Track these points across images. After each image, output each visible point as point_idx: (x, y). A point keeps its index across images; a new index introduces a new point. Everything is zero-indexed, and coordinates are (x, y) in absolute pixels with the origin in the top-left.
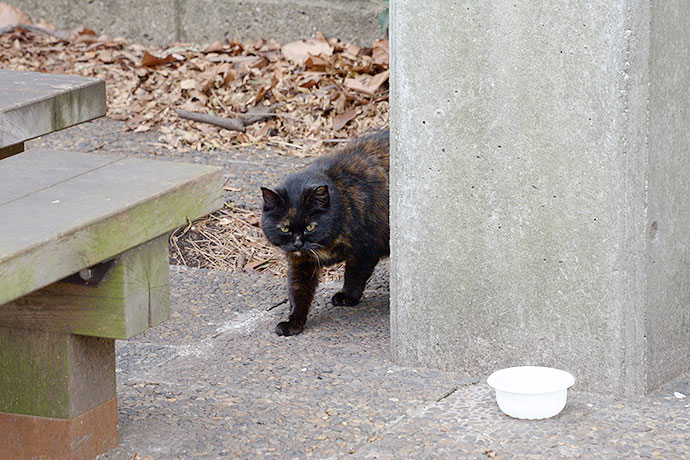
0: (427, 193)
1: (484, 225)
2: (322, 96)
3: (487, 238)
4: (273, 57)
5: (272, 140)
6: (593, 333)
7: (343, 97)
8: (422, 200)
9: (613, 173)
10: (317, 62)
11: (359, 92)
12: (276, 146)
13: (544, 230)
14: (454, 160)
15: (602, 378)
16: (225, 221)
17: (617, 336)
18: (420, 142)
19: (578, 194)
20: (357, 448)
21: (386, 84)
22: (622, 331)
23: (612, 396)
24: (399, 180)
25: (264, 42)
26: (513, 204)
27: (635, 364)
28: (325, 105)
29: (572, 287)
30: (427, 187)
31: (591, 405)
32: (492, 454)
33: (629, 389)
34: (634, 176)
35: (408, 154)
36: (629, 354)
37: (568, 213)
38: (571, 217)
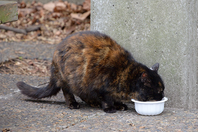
0: (106, 24)
1: (130, 37)
2: (61, 22)
3: (131, 43)
4: (39, 8)
5: (39, 38)
6: (175, 82)
7: (70, 21)
8: (104, 27)
9: (184, 12)
10: (59, 9)
11: (77, 20)
12: (41, 40)
13: (155, 38)
14: (118, 10)
15: (179, 101)
16: (18, 63)
17: (185, 83)
18: (104, 2)
19: (170, 22)
20: (76, 123)
21: (89, 17)
22: (188, 81)
23: (183, 109)
24: (94, 19)
25: (36, 2)
26: (143, 28)
27: (193, 95)
28: (63, 25)
29: (167, 63)
30: (106, 22)
31: (174, 112)
32: (133, 125)
33: (190, 106)
34: (193, 14)
35: (98, 8)
36: (190, 90)
37: (166, 31)
38: (167, 32)
